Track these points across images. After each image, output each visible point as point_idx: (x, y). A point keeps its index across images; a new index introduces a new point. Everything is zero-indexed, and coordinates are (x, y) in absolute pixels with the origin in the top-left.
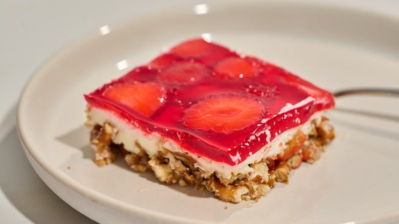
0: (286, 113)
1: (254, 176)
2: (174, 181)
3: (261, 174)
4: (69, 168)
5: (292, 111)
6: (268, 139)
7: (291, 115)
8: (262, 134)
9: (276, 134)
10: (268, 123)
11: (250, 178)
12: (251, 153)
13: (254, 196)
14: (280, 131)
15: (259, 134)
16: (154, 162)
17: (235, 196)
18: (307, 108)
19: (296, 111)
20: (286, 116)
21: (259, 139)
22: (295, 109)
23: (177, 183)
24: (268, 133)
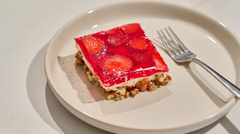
0: (138, 72)
1: (118, 92)
2: (94, 83)
3: (120, 92)
4: (64, 63)
5: (142, 71)
6: (126, 80)
7: (141, 73)
8: (123, 78)
9: (131, 79)
10: (127, 74)
11: (116, 92)
12: (115, 84)
13: (116, 99)
14: (133, 78)
15: (121, 78)
16: (89, 73)
17: (108, 97)
18: (151, 71)
19: (144, 72)
20: (137, 73)
21: (121, 79)
22: (143, 71)
23: (94, 84)
24: (126, 78)
